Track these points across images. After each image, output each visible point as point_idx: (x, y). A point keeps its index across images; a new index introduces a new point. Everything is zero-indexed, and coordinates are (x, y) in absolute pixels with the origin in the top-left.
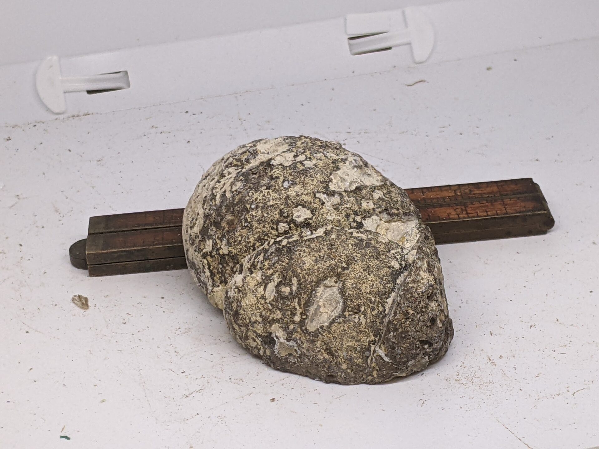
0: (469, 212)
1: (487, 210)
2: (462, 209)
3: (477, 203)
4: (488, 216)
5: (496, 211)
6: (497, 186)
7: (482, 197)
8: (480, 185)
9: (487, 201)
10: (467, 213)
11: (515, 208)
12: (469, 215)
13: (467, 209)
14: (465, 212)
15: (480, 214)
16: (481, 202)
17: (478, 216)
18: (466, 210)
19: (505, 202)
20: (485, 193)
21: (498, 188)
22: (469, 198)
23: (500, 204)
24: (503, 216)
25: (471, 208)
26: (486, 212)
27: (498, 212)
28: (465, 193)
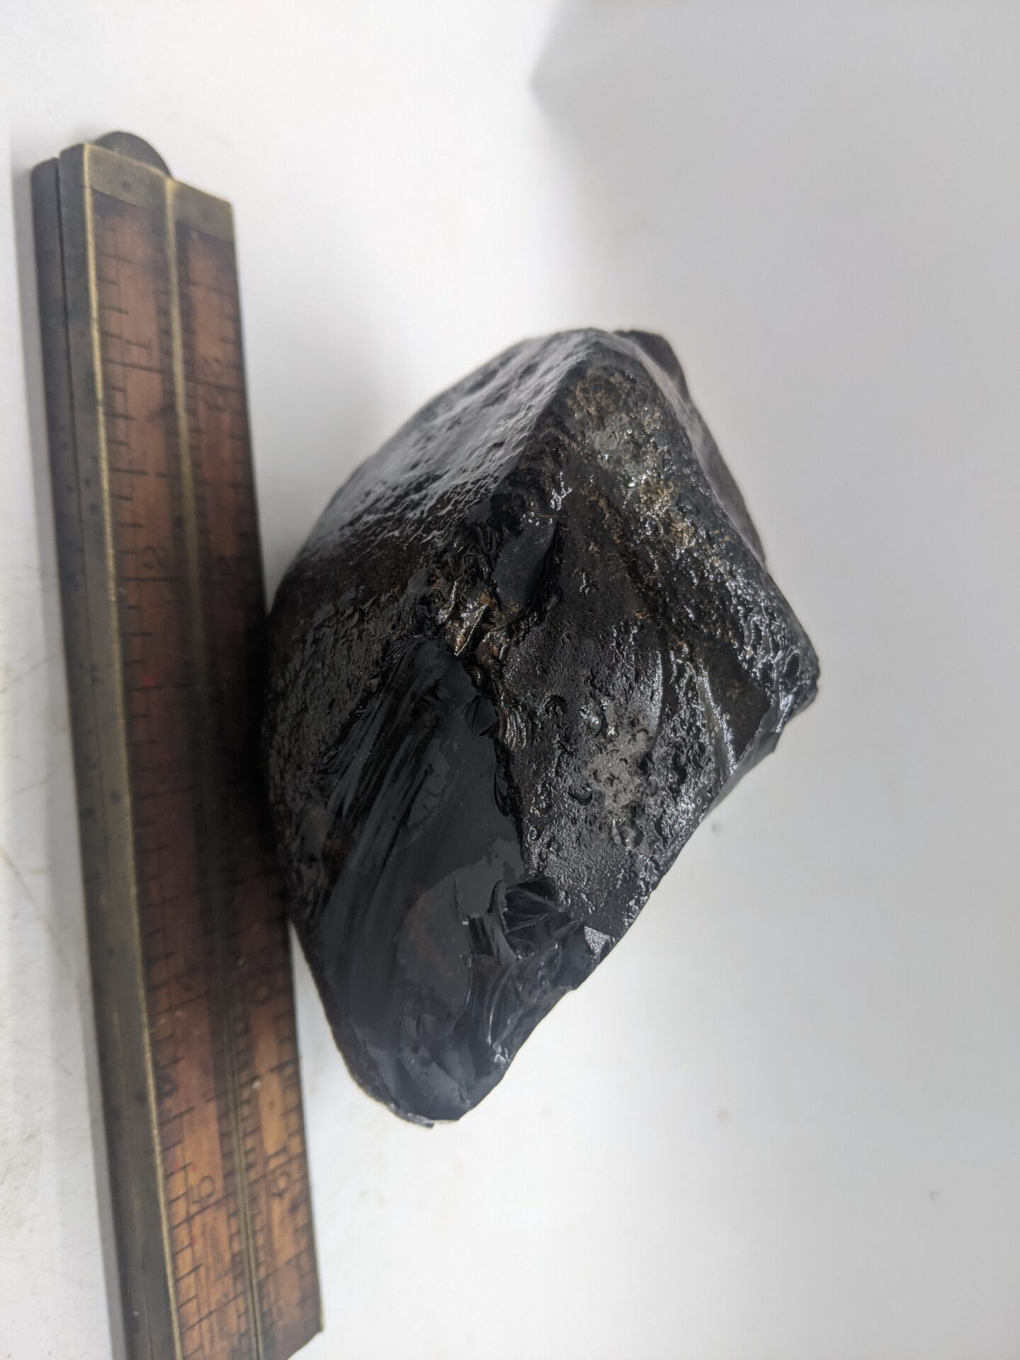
0: (197, 1221)
1: (202, 1270)
2: (209, 1196)
3: (234, 1229)
4: (177, 1281)
5: (196, 1296)
6: (297, 1257)
7: (255, 1233)
8: (303, 1209)
9: (240, 1252)
10: (189, 1219)
11: (207, 1343)
12: (185, 1226)
13: (209, 1212)
14: (194, 1209)
15: (187, 1255)
16: (236, 1240)
17: (174, 1256)
18: (203, 1210)
19: (232, 1304)
20: (270, 1232)
21: (289, 1262)
22: (254, 1200)
23: (226, 1295)
24: (175, 1325)
25: (215, 1219)
26: (196, 1269)
27: (194, 1302)
28: (275, 1181)
